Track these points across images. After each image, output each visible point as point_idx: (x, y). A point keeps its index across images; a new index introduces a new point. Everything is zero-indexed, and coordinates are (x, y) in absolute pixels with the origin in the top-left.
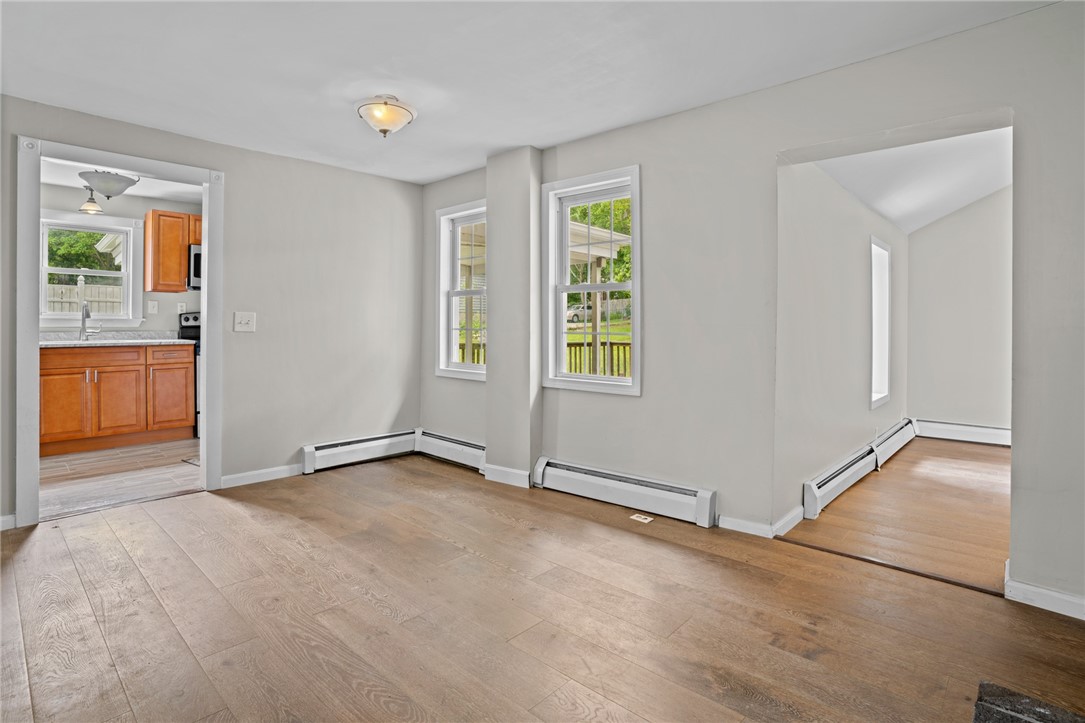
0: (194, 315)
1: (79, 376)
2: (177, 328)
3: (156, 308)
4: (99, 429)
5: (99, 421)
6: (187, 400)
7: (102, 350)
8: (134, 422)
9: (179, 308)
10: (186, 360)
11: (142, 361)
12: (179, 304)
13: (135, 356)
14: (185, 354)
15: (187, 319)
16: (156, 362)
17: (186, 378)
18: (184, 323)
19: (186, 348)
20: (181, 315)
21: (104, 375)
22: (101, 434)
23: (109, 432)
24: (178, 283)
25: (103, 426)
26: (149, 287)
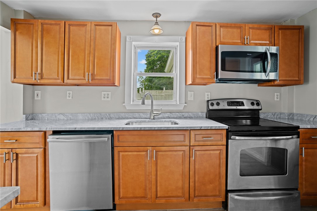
0: (216, 101)
1: (144, 153)
2: (205, 110)
3: (193, 96)
4: (157, 197)
5: (157, 191)
6: (220, 178)
7: (159, 133)
8: (180, 195)
9: (206, 96)
10: (220, 143)
11: (187, 143)
12: (206, 94)
13: (181, 138)
14: (218, 137)
15: (212, 104)
16: (197, 144)
17: (220, 159)
18: (211, 108)
19: (219, 132)
20: (208, 101)
21: (160, 153)
22: (158, 201)
23: (163, 201)
24: (209, 77)
25: (159, 196)
26: (190, 82)
